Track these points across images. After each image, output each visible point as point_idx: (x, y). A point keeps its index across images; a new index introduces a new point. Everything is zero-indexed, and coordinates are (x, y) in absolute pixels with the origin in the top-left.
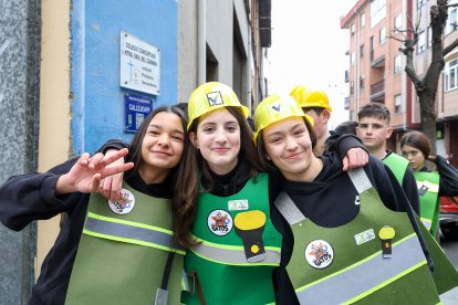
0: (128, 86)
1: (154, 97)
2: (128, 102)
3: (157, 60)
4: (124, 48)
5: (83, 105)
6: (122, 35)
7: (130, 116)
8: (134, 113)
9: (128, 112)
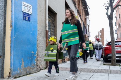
0: (24, 11)
1: (31, 15)
2: (24, 14)
3: (31, 8)
4: (23, 4)
5: (14, 13)
6: (23, 2)
7: (24, 17)
8: (25, 17)
9: (24, 16)
